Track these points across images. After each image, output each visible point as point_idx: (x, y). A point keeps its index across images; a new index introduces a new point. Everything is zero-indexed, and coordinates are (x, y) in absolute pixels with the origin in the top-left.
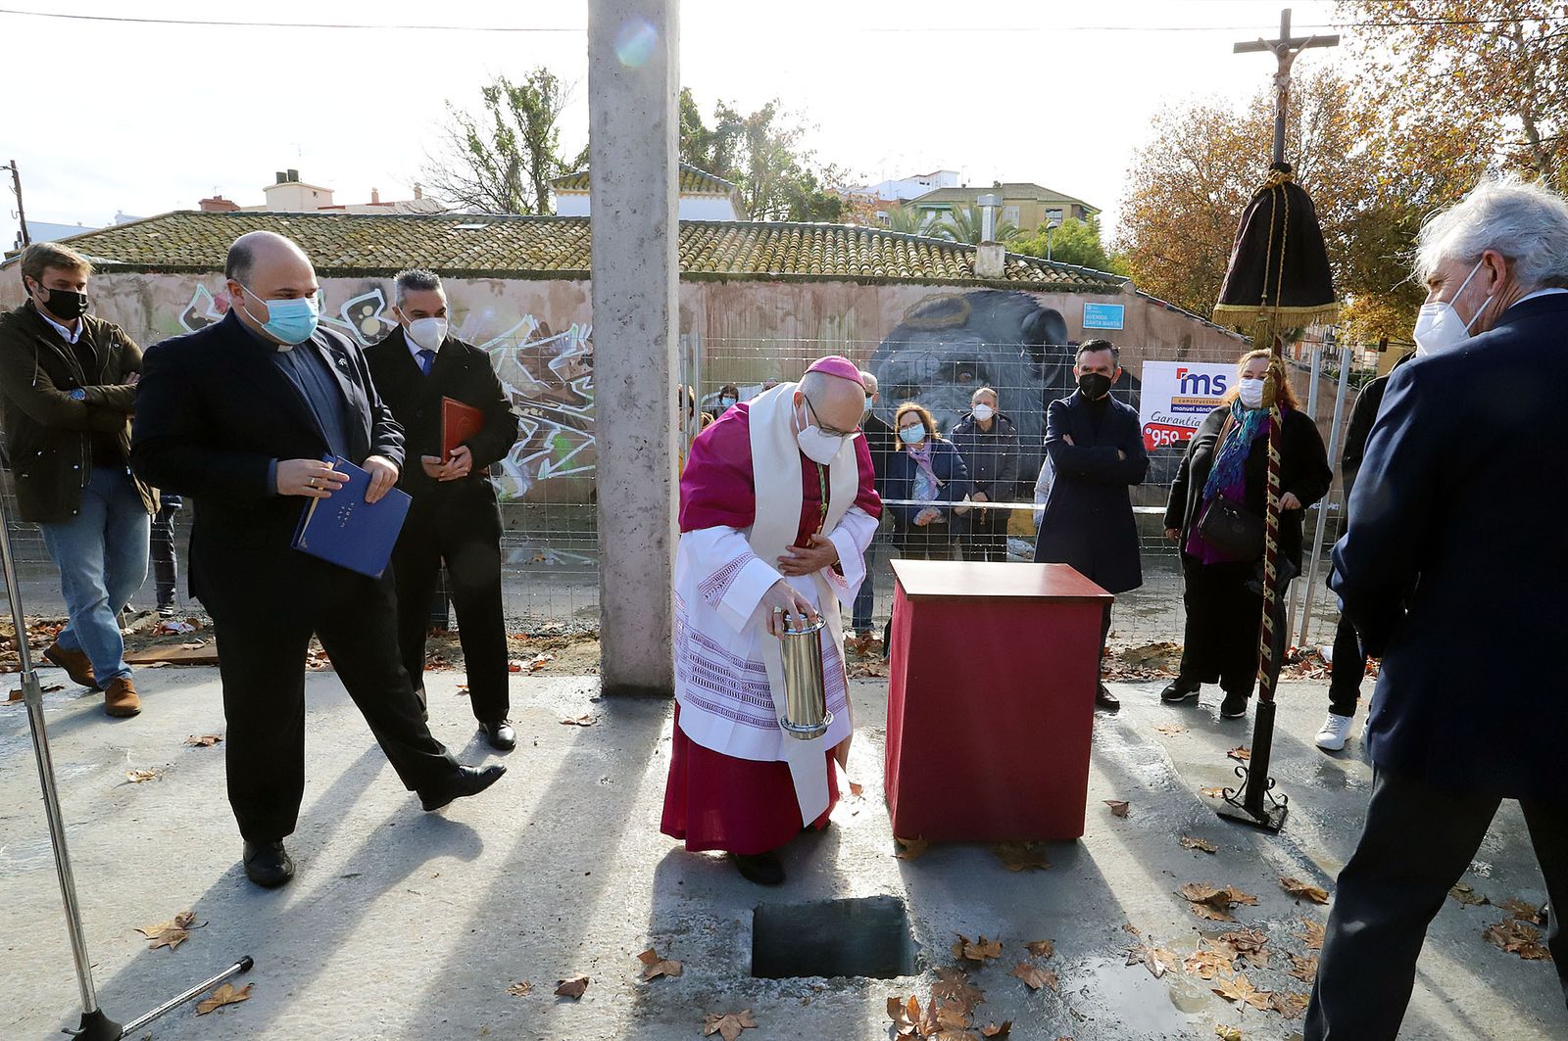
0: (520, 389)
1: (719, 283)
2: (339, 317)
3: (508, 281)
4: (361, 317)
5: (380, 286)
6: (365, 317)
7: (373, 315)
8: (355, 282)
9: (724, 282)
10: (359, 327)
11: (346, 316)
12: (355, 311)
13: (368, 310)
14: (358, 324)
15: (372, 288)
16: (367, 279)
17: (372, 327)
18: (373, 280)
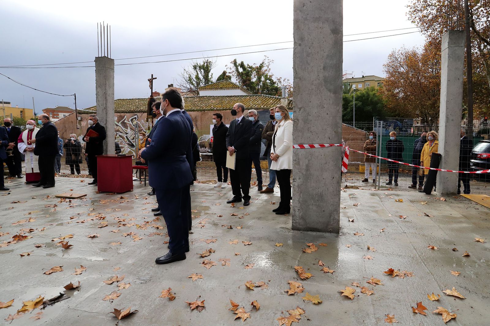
1: (203, 111)
2: (129, 121)
8: (132, 114)
9: (204, 111)
12: (132, 120)
13: (134, 120)
14: (132, 122)
15: (135, 115)
16: (134, 113)
17: (135, 123)
18: (135, 113)
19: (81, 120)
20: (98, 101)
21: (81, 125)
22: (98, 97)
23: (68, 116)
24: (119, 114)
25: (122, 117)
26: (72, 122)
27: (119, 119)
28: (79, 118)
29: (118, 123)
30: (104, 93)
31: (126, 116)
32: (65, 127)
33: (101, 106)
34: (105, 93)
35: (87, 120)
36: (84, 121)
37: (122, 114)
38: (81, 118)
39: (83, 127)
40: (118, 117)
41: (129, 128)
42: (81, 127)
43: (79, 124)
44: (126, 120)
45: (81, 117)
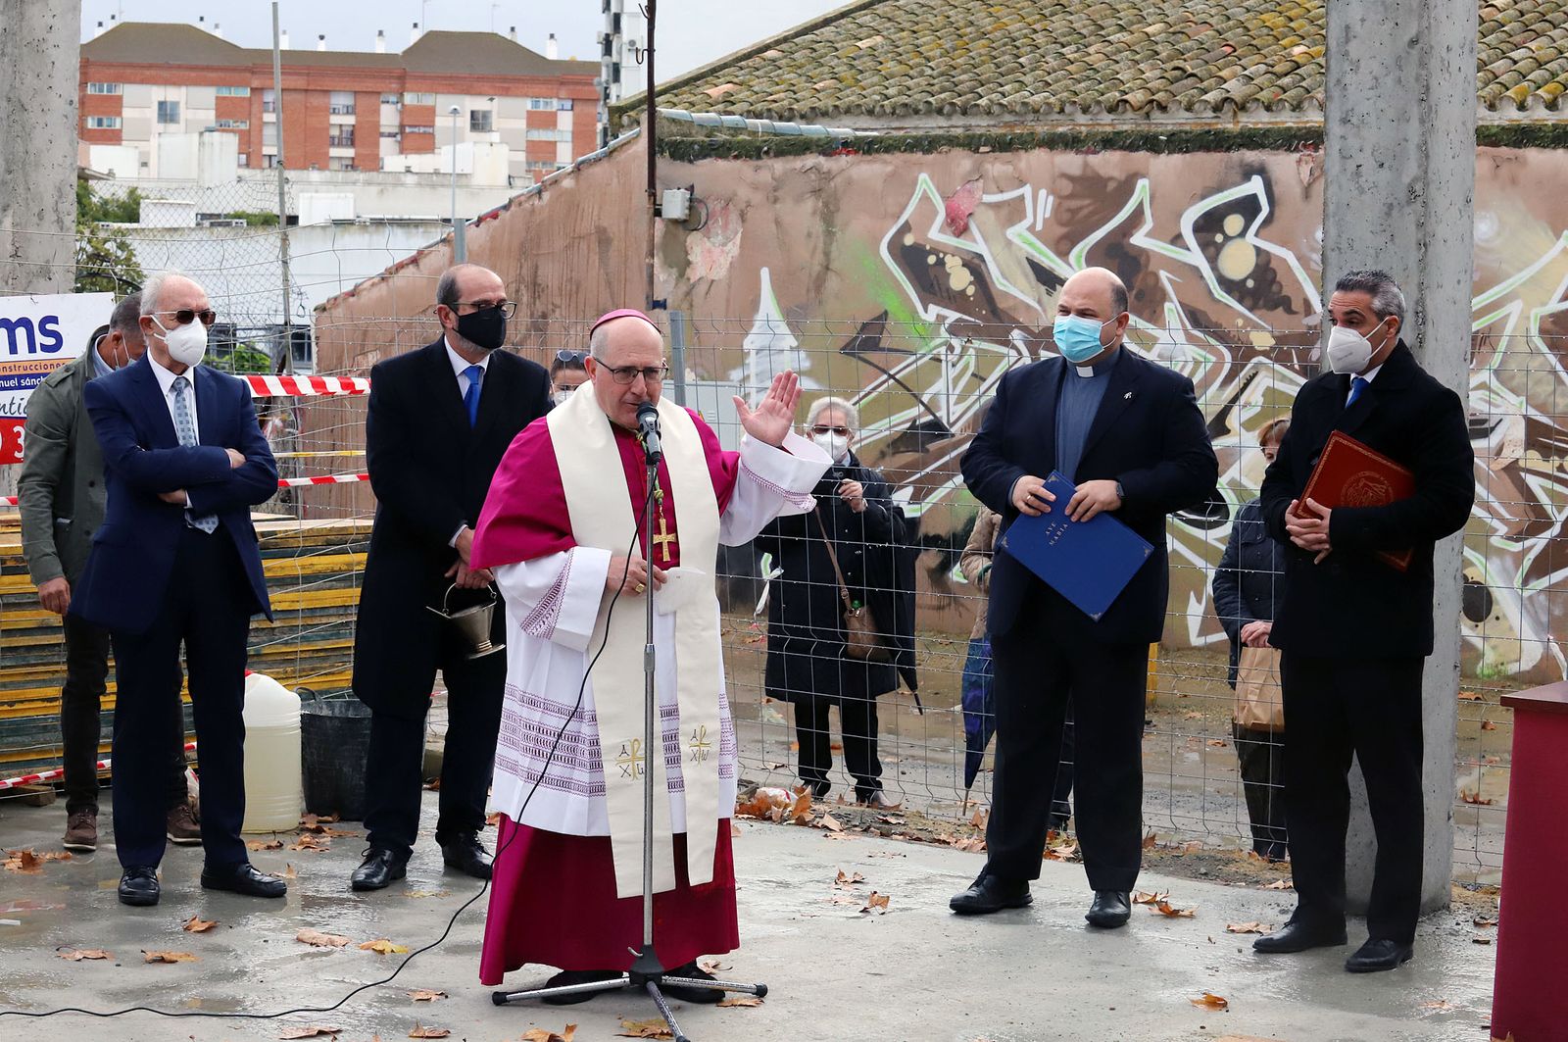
0: (1541, 408)
2: (1177, 240)
3: (1533, 155)
4: (1219, 238)
5: (1262, 171)
6: (1227, 238)
7: (1243, 234)
8: (1211, 162)
10: (1213, 261)
11: (1190, 239)
12: (1209, 226)
13: (1233, 223)
14: (1212, 251)
15: (1247, 174)
16: (1235, 156)
17: (1238, 261)
18: (1251, 156)
19: (689, 224)
20: (1345, 121)
21: (682, 274)
22: (1350, 78)
23: (567, 183)
24: (1070, 162)
25: (1107, 195)
26: (603, 239)
27: (1074, 212)
28: (674, 204)
29: (1063, 255)
30: (1407, 39)
31: (1142, 187)
32: (536, 288)
33: (1369, 165)
34: (1413, 42)
35: (743, 216)
36: (717, 227)
37: (1108, 163)
38: (693, 204)
39: (702, 288)
40: (1067, 187)
41: (1172, 310)
42: (683, 288)
43: (668, 263)
44: (1148, 224)
45: (691, 189)
